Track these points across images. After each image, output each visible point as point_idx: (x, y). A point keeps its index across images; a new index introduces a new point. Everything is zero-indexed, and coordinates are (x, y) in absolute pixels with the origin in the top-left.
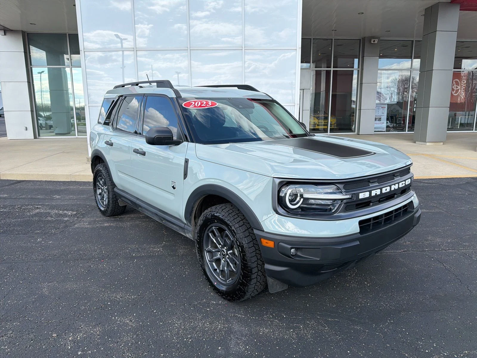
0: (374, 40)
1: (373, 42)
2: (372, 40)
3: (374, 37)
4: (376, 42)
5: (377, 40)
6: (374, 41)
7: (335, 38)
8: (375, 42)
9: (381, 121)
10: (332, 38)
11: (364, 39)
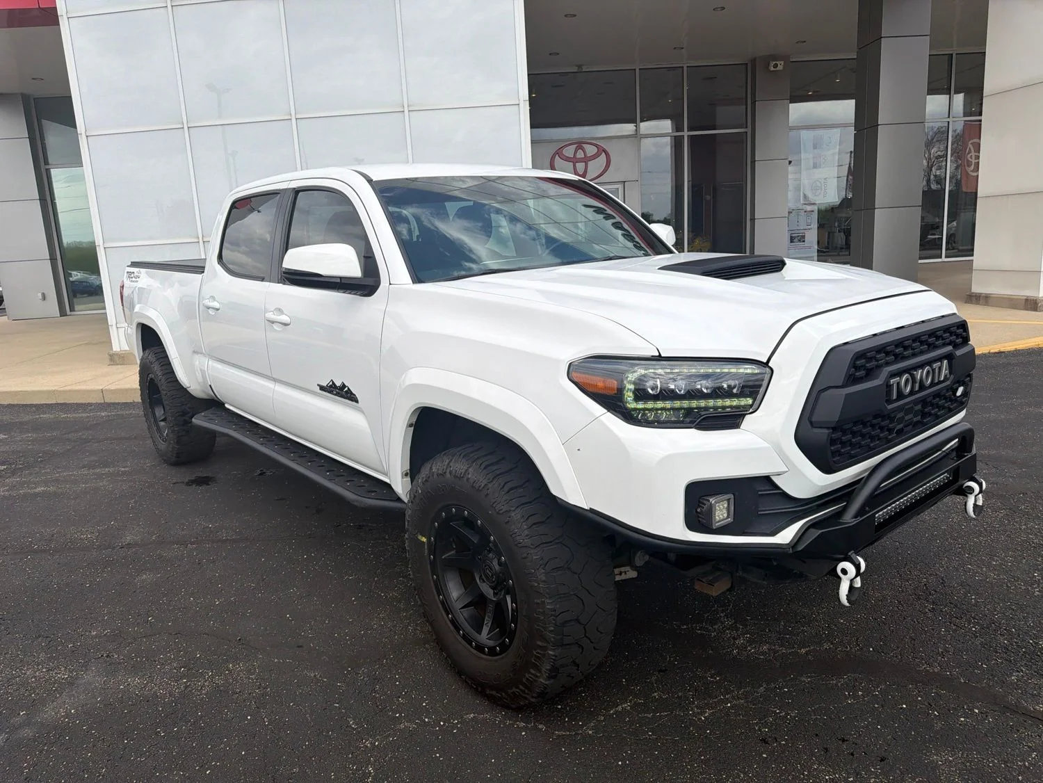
0: (774, 63)
1: (772, 69)
2: (772, 63)
3: (775, 58)
4: (780, 67)
5: (782, 63)
6: (776, 66)
7: (688, 65)
8: (778, 69)
9: (804, 241)
10: (681, 65)
11: (754, 61)
